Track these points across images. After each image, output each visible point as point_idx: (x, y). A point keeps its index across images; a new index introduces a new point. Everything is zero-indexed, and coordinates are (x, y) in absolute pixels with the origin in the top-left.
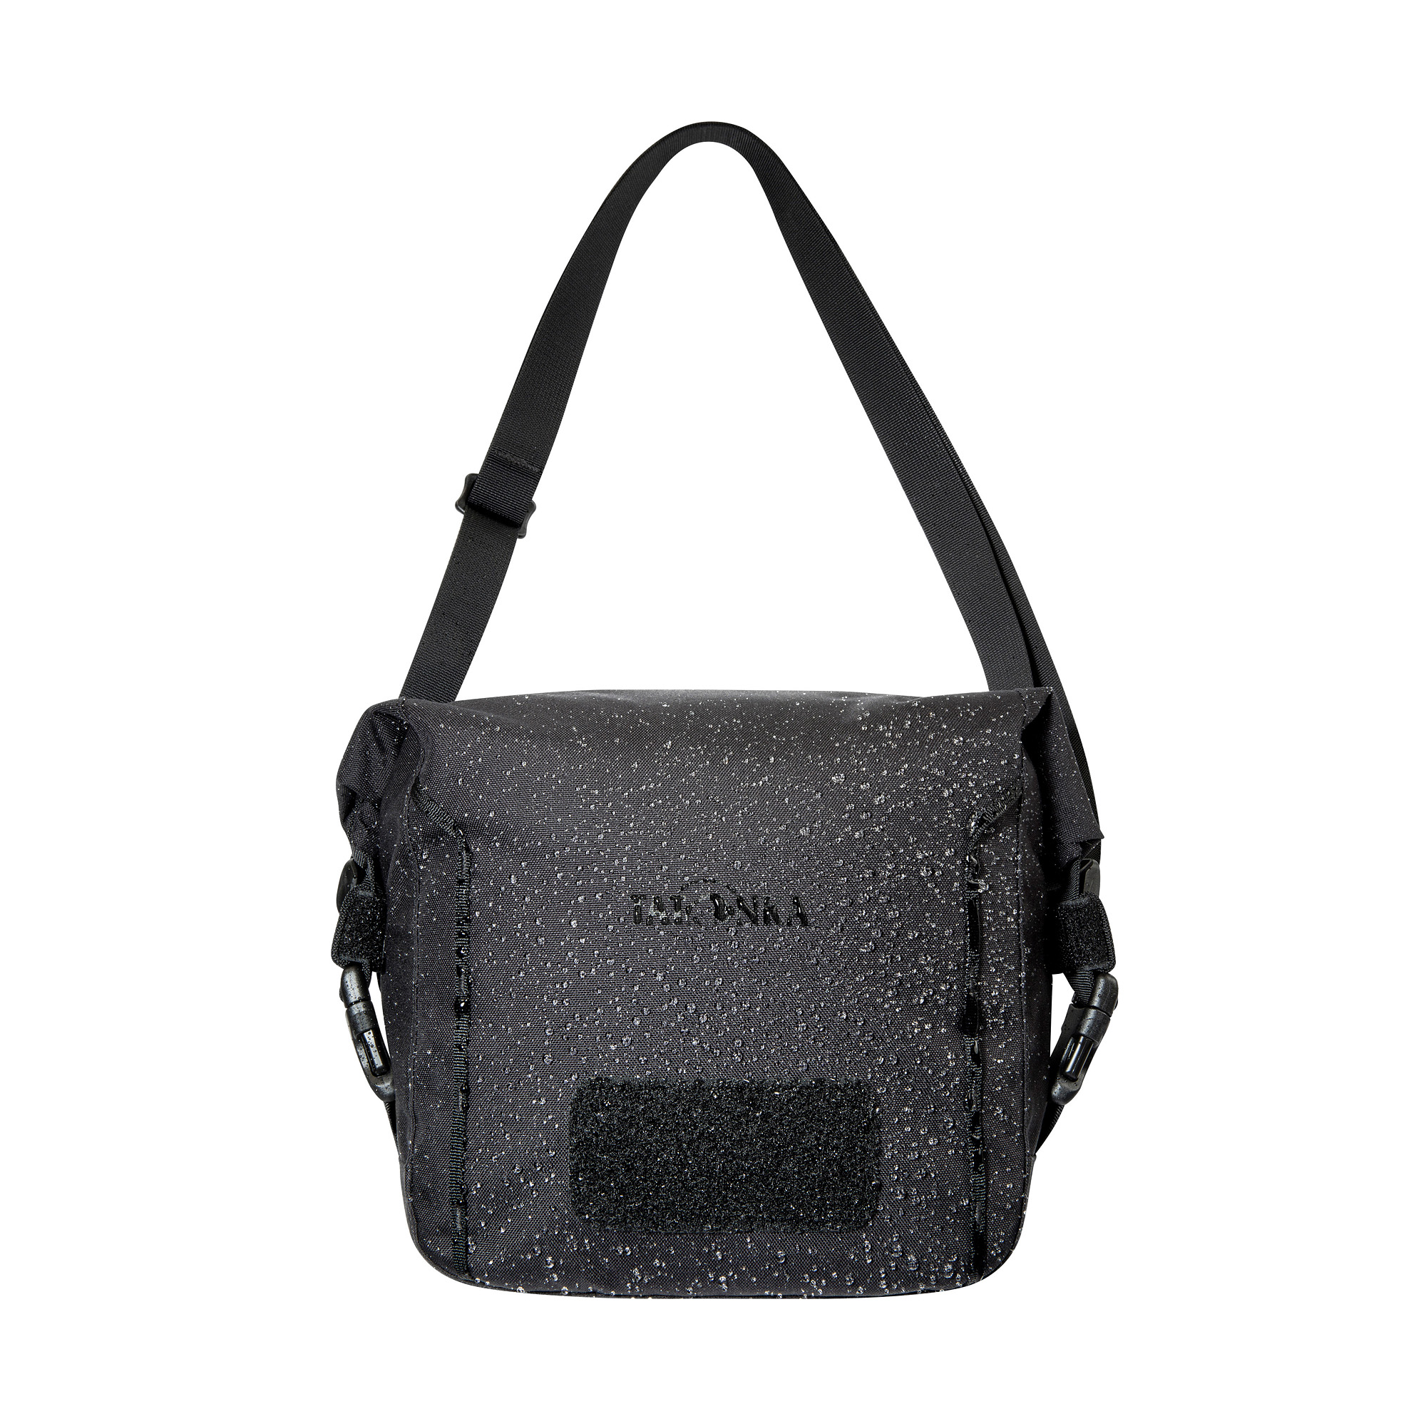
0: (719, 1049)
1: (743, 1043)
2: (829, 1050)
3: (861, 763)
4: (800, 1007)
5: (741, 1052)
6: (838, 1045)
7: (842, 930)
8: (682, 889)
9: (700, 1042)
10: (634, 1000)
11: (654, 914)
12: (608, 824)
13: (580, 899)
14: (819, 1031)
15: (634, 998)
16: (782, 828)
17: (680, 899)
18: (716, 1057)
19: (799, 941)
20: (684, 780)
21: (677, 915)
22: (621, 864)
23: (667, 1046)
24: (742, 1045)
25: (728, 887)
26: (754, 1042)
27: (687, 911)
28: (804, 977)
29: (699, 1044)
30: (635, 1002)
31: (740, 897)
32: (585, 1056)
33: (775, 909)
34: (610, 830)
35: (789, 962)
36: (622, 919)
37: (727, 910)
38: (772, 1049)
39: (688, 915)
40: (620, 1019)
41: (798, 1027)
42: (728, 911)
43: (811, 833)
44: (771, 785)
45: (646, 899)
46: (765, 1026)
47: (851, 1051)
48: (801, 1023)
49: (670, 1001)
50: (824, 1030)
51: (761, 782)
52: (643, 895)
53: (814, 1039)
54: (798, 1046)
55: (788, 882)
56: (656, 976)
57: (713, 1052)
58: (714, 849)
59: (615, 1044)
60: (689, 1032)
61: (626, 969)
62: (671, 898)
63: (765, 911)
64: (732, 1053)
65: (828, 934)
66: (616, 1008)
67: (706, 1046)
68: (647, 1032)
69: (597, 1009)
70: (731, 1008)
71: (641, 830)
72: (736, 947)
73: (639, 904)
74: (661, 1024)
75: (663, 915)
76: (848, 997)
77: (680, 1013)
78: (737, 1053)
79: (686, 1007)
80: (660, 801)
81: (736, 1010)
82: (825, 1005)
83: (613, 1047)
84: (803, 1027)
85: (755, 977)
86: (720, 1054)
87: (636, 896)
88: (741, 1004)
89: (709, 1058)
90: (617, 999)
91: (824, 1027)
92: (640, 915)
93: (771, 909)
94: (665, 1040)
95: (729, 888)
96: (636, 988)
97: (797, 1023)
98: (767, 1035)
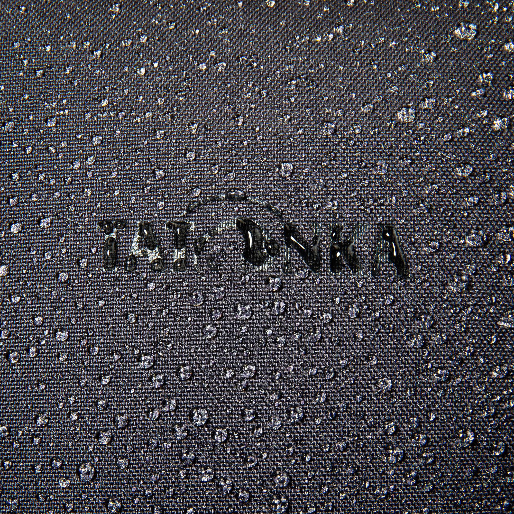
0: (247, 490)
1: (291, 480)
2: (442, 497)
3: (505, 9)
4: (392, 420)
5: (286, 497)
6: (459, 489)
7: (469, 287)
8: (190, 211)
9: (215, 477)
10: (100, 403)
11: (138, 252)
12: (64, 101)
13: (14, 229)
14: (425, 464)
15: (102, 399)
16: (365, 110)
17: (185, 227)
18: (243, 503)
19: (393, 303)
20: (197, 31)
21: (178, 254)
22: (84, 170)
23: (156, 482)
24: (289, 484)
25: (269, 207)
26: (309, 480)
27: (196, 248)
28: (401, 368)
29: (212, 481)
30: (102, 406)
31: (290, 225)
32: (16, 497)
33: (350, 248)
34: (67, 112)
35: (374, 340)
36: (84, 263)
37: (267, 247)
38: (342, 492)
39: (198, 254)
40: (76, 434)
41: (387, 455)
42: (269, 250)
43: (417, 118)
44: (349, 41)
45: (125, 227)
46: (330, 451)
47: (482, 500)
48: (393, 449)
49: (164, 404)
50: (434, 463)
51: (331, 36)
52: (121, 221)
53: (416, 478)
54: (388, 489)
55: (375, 201)
56: (139, 360)
57: (237, 496)
58: (246, 143)
59: (67, 478)
60: (195, 460)
61: (89, 348)
62: (169, 226)
63: (333, 251)
64: (271, 498)
65: (444, 294)
66: (69, 415)
67: (226, 485)
68: (123, 457)
69: (37, 417)
70: (270, 420)
71: (121, 111)
72: (281, 311)
73: (113, 235)
74: (148, 444)
75: (153, 256)
76: (477, 405)
77: (181, 425)
78: (279, 498)
79: (192, 415)
80: (156, 65)
81: (279, 423)
82: (436, 418)
83: (64, 484)
84: (397, 456)
85: (313, 366)
86: (250, 500)
87: (108, 222)
88: (289, 412)
89: (230, 506)
90: (72, 400)
91: (435, 457)
92: (115, 256)
93: (344, 246)
94: (154, 472)
95: (270, 209)
96: (106, 381)
97: (386, 448)
98: (333, 468)
